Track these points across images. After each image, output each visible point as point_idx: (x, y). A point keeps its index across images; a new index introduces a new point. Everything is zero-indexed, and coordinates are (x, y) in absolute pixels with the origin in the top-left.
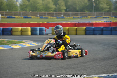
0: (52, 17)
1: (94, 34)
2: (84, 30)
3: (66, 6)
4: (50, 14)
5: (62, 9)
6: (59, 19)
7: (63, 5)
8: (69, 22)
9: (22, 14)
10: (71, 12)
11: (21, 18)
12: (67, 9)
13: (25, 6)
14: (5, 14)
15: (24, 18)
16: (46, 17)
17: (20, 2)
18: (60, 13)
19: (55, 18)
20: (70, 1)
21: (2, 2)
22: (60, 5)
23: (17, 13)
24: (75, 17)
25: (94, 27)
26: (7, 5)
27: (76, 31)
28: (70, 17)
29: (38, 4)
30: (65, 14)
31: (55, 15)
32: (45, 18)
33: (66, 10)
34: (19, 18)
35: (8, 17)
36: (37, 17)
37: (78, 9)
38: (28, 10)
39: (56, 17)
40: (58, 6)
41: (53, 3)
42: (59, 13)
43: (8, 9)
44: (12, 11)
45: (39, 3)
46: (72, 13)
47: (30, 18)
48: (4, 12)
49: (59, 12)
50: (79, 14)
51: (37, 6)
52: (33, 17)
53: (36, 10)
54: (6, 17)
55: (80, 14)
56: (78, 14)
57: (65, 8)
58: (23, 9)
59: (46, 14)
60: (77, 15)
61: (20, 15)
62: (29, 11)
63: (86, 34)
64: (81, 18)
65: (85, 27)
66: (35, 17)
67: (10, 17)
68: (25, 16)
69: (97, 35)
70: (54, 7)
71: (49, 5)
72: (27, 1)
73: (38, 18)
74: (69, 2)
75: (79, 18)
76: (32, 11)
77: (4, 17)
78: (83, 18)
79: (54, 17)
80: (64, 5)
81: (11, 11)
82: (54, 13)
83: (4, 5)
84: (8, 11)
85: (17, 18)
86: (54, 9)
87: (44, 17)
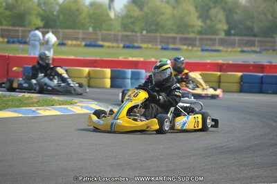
0: (190, 48)
1: (261, 92)
2: (237, 80)
3: (228, 22)
4: (185, 39)
5: (218, 30)
6: (207, 54)
7: (220, 21)
8: (209, 61)
9: (120, 39)
10: (237, 38)
11: (118, 47)
12: (230, 29)
13: (130, 20)
14: (81, 36)
15: (124, 47)
16: (177, 46)
17: (121, 9)
18: (211, 39)
19: (197, 51)
20: (238, 11)
21: (78, 10)
22: (213, 19)
23: (110, 35)
24: (245, 49)
25: (261, 75)
26: (90, 17)
27: (220, 82)
28: (234, 50)
29: (163, 17)
30: (222, 42)
31: (198, 43)
32: (173, 49)
33: (228, 33)
34: (113, 47)
35: (88, 43)
36: (155, 47)
37: (256, 30)
38: (137, 29)
39: (200, 49)
40: (208, 22)
41: (197, 14)
42: (207, 39)
43: (92, 25)
44: (100, 30)
45: (163, 14)
46: (239, 40)
47: (139, 48)
48: (81, 31)
49: (209, 37)
50: (256, 43)
51: (159, 19)
52: (144, 45)
53: (156, 31)
54: (83, 43)
55: (259, 41)
56: (254, 41)
57: (225, 27)
58: (125, 26)
59: (178, 41)
60: (251, 44)
61: (116, 40)
62: (142, 32)
63: (242, 91)
64: (260, 52)
65: (240, 74)
66: (150, 46)
67: (93, 44)
68: (127, 44)
69: (267, 93)
70: (199, 23)
71: (187, 19)
72: (136, 8)
73: (156, 49)
74: (236, 13)
75: (255, 52)
76: (147, 32)
77: (78, 43)
78: (265, 52)
79: (195, 49)
80: (224, 21)
81: (98, 31)
82: (195, 39)
83: (83, 15)
84: (91, 29)
85: (109, 47)
86: (200, 29)
87: (171, 46)
